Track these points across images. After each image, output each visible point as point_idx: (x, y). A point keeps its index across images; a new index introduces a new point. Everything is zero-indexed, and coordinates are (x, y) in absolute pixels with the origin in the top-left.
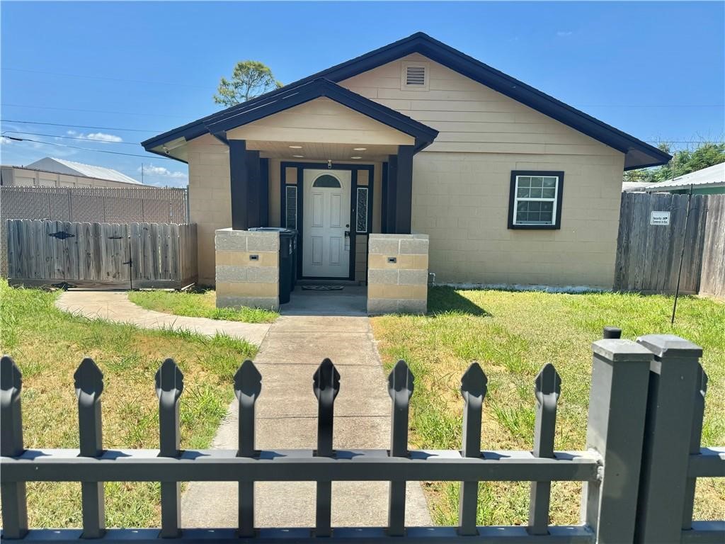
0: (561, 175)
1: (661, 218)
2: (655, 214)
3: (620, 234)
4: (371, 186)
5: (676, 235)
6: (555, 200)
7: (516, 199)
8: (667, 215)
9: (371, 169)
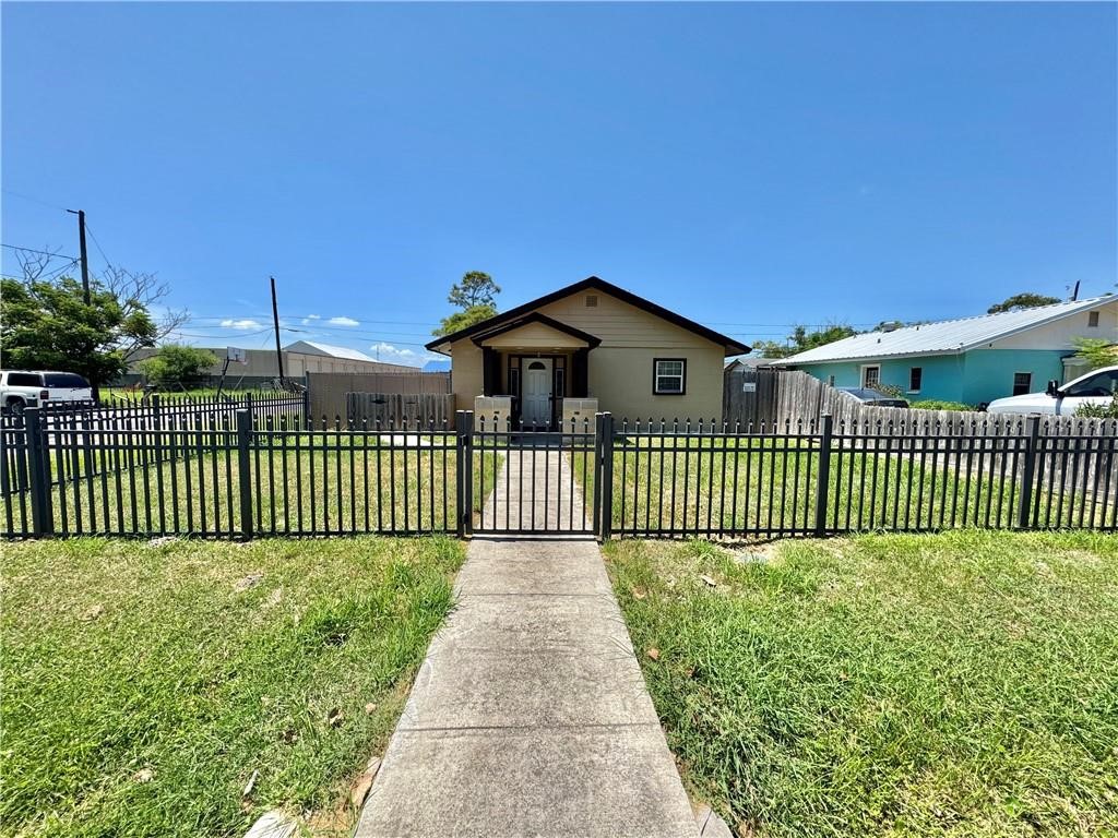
0: (685, 360)
1: (750, 387)
2: (746, 385)
3: (724, 397)
4: (565, 368)
5: (760, 397)
6: (682, 376)
7: (658, 376)
8: (754, 385)
9: (565, 357)
